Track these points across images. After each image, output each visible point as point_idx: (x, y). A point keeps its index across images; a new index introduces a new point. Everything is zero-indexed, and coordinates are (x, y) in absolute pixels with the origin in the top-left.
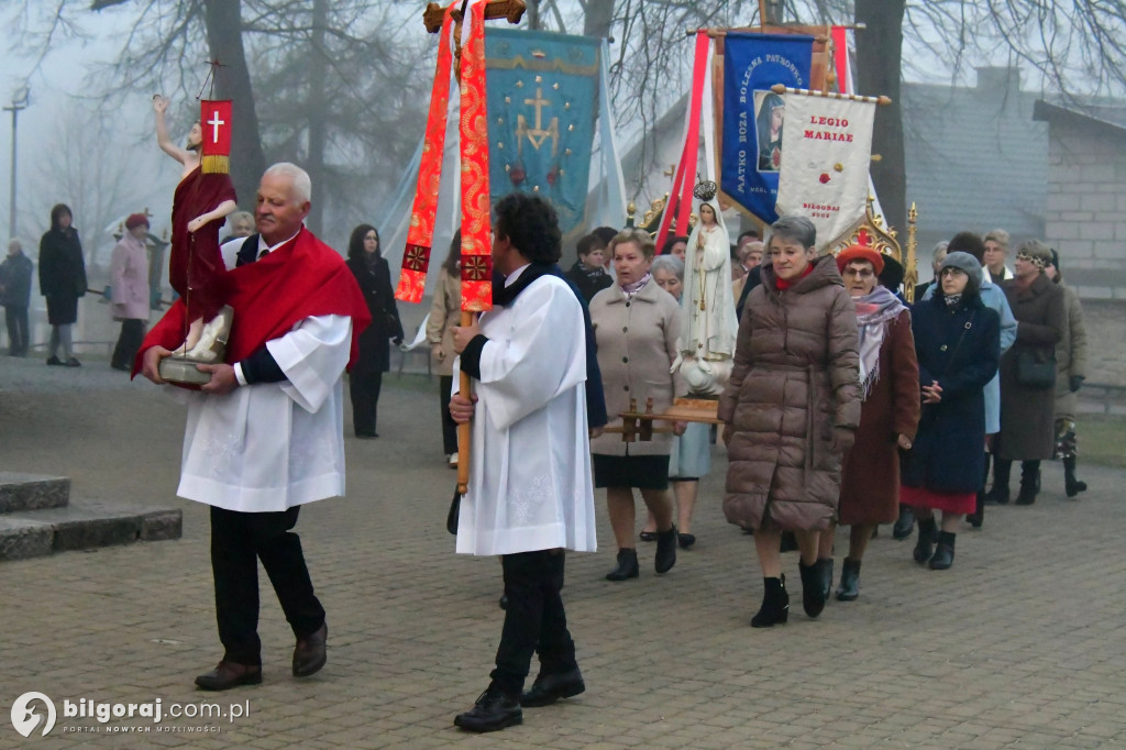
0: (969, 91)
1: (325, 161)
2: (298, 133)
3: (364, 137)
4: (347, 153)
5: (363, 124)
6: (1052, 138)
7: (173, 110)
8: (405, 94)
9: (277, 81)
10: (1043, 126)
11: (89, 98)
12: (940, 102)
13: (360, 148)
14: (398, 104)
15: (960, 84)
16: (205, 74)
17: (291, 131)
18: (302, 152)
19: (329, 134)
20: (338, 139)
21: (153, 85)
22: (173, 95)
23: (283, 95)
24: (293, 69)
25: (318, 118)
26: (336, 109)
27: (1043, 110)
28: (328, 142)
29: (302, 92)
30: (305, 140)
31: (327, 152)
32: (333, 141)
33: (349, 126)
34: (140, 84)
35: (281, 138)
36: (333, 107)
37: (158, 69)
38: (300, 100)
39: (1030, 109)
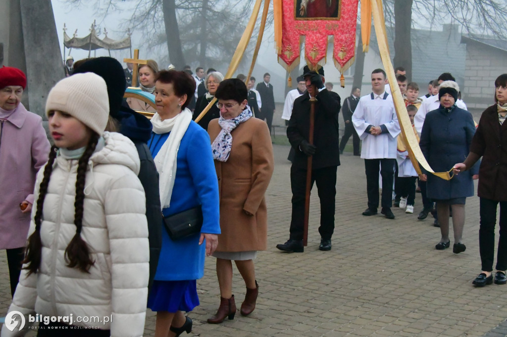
0: (438, 32)
1: (206, 55)
2: (196, 45)
3: (220, 47)
4: (214, 53)
5: (220, 42)
7: (151, 36)
8: (236, 31)
9: (189, 26)
11: (120, 32)
12: (427, 37)
13: (218, 51)
14: (233, 35)
15: (434, 30)
17: (194, 45)
18: (198, 52)
19: (208, 46)
20: (211, 47)
22: (151, 31)
23: (192, 32)
25: (204, 40)
26: (210, 37)
27: (464, 40)
28: (207, 49)
29: (198, 31)
30: (199, 48)
31: (207, 52)
32: (209, 48)
33: (215, 43)
34: (139, 27)
35: (190, 47)
36: (209, 36)
38: (197, 33)
39: (459, 39)
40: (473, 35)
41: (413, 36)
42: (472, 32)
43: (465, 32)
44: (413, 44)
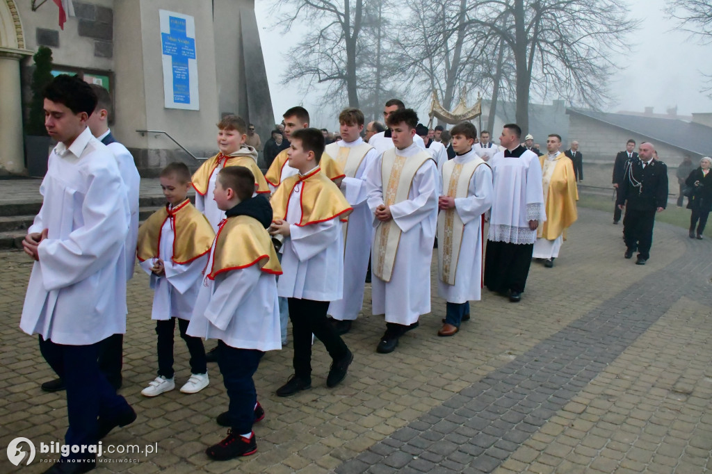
0: (549, 106)
2: (371, 115)
6: (570, 119)
7: (339, 109)
9: (366, 102)
10: (569, 115)
12: (540, 109)
15: (545, 104)
16: (347, 100)
21: (333, 102)
23: (368, 105)
24: (370, 99)
27: (569, 112)
29: (373, 104)
30: (373, 117)
34: (330, 101)
37: (335, 98)
39: (564, 111)
40: (575, 108)
41: (530, 108)
42: (574, 106)
43: (569, 106)
44: (529, 114)
